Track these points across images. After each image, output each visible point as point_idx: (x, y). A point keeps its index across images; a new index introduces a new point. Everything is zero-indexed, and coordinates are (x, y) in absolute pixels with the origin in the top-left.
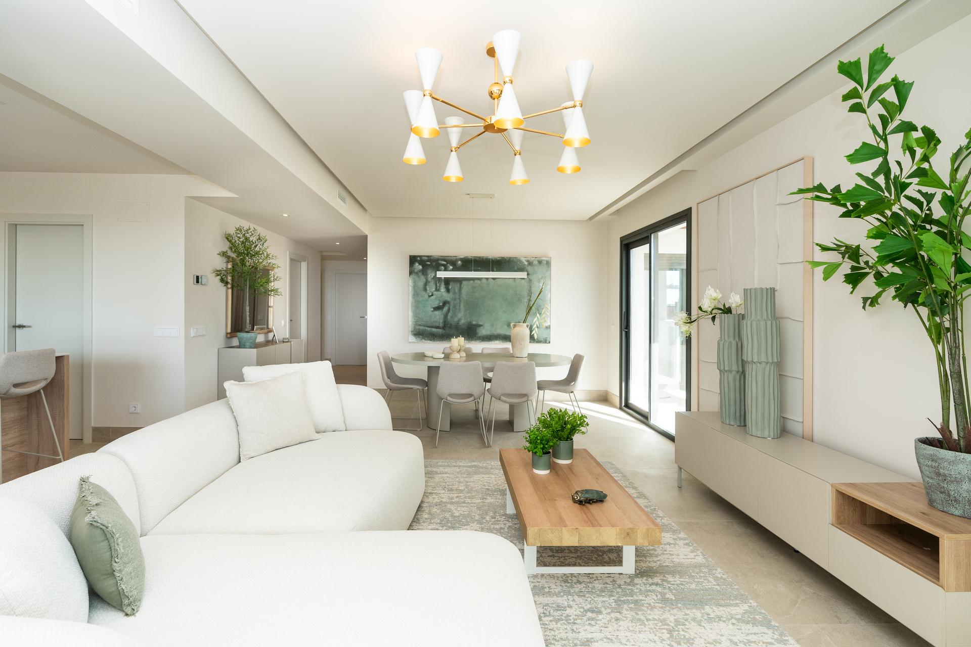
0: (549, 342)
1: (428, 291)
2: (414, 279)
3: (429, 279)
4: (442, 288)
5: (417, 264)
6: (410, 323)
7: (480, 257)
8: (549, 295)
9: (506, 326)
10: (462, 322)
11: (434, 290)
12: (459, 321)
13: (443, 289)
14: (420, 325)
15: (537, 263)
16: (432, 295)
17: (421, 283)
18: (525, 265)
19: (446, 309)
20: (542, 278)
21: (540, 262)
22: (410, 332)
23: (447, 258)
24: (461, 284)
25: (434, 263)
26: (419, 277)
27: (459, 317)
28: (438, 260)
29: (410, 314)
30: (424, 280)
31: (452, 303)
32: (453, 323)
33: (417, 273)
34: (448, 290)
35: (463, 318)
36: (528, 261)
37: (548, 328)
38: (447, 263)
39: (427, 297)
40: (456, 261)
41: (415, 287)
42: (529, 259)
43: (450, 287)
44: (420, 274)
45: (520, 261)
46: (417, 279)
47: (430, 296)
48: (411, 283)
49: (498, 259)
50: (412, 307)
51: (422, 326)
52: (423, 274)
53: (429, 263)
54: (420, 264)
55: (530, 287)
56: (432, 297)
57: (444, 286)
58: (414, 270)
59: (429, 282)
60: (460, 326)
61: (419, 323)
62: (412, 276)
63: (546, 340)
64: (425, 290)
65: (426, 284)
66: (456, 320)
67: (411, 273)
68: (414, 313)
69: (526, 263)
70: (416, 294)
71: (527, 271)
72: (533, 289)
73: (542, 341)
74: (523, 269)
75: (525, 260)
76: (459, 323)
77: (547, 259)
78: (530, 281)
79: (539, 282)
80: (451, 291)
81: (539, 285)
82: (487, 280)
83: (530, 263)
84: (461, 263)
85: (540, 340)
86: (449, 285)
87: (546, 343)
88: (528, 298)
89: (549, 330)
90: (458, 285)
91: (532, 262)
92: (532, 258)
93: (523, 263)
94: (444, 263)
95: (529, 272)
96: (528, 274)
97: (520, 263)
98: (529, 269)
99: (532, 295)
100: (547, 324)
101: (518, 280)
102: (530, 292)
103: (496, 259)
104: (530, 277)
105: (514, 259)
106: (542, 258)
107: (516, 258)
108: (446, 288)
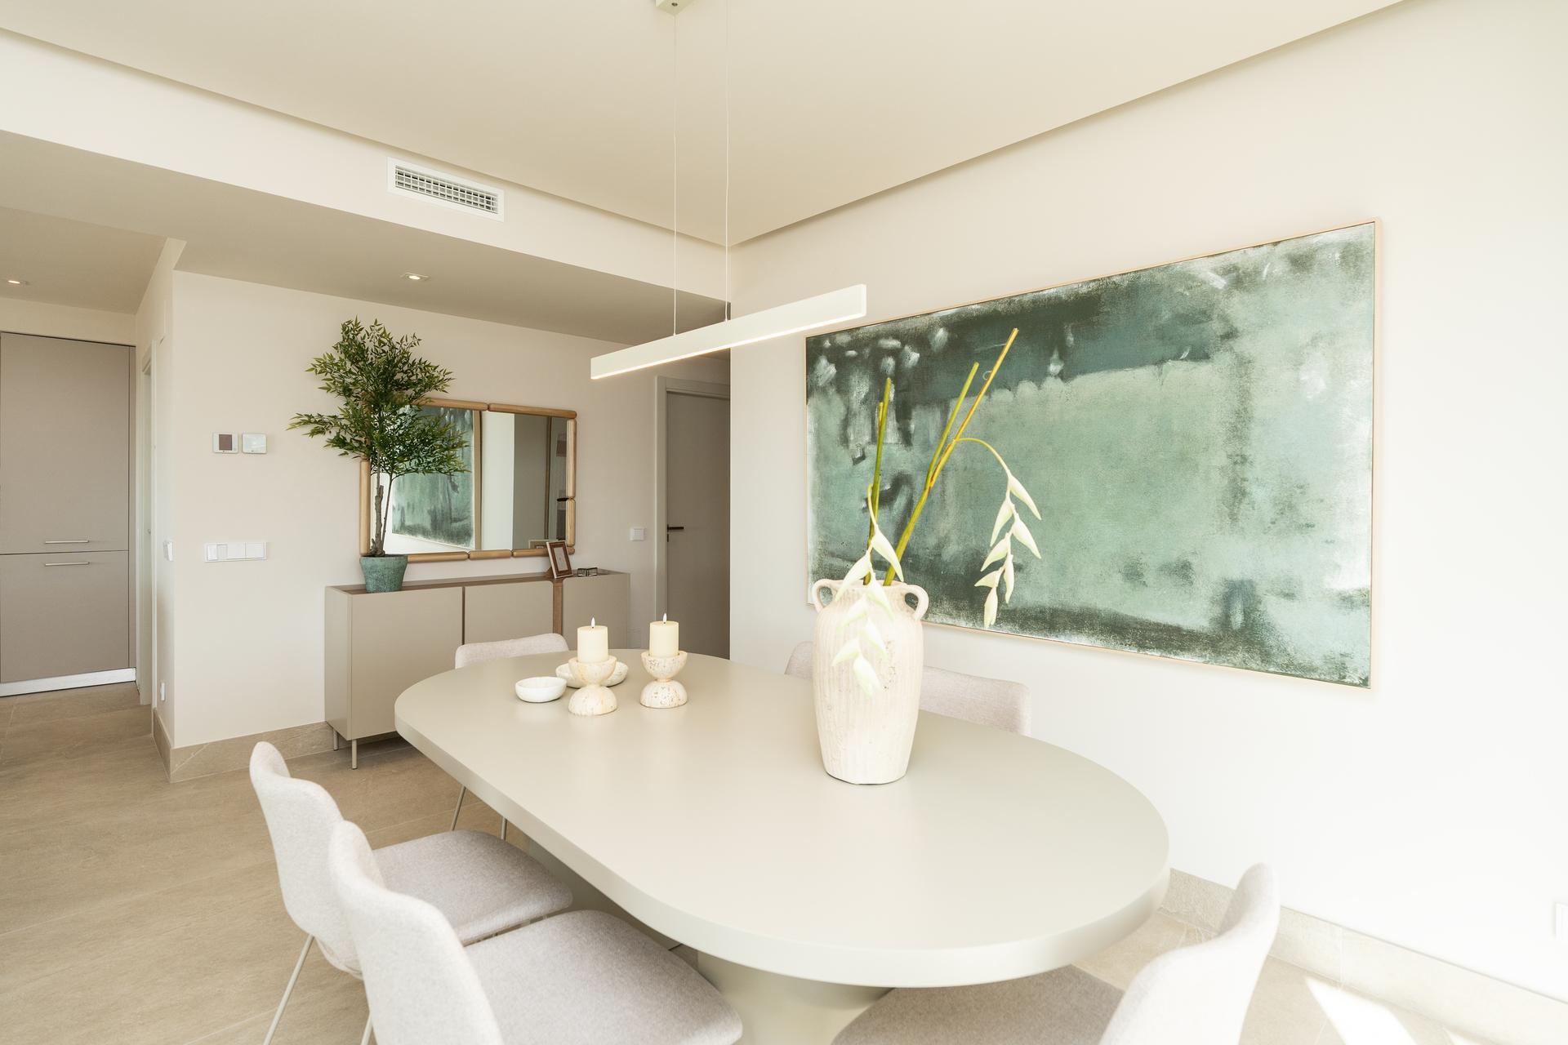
0: (1365, 682)
1: (852, 446)
2: (817, 408)
3: (855, 406)
4: (889, 430)
5: (823, 361)
6: (810, 546)
7: (1010, 300)
8: (1363, 428)
10: (952, 550)
11: (867, 438)
12: (940, 546)
13: (891, 436)
14: (832, 555)
15: (1280, 268)
16: (863, 458)
17: (833, 424)
18: (1215, 291)
19: (900, 502)
20: (1315, 340)
21: (1301, 263)
22: (811, 575)
23: (901, 325)
24: (945, 412)
25: (867, 351)
26: (829, 402)
27: (942, 535)
28: (878, 337)
29: (811, 518)
30: (843, 410)
31: (918, 481)
32: (921, 552)
33: (824, 390)
34: (906, 438)
35: (954, 537)
36: (1226, 271)
37: (1358, 602)
38: (903, 344)
39: (848, 462)
40: (931, 328)
41: (819, 433)
42: (1234, 259)
43: (913, 426)
44: (832, 391)
45: (1187, 278)
46: (824, 407)
47: (856, 461)
48: (810, 426)
49: (1084, 290)
50: (813, 496)
51: (838, 556)
52: (839, 391)
53: (852, 353)
54: (830, 361)
55: (1244, 395)
56: (865, 464)
57: (895, 423)
58: (817, 383)
59: (855, 415)
60: (947, 565)
61: (831, 548)
62: (813, 400)
63: (1343, 667)
64: (845, 440)
65: (846, 423)
66: (932, 541)
67: (809, 393)
68: (818, 517)
69: (1220, 283)
70: (823, 458)
71: (1224, 319)
72: (1261, 405)
73: (1314, 670)
74: (1204, 312)
75: (1215, 271)
76: (940, 555)
77: (1348, 236)
78: (1243, 364)
79: (1298, 364)
80: (917, 440)
81: (1298, 380)
82: (1039, 388)
83: (1241, 279)
84: (947, 334)
85: (1300, 659)
86: (910, 419)
87: (1341, 680)
88: (1230, 450)
89: (1360, 614)
90: (938, 415)
91: (1257, 272)
92: (1251, 252)
93: (1203, 282)
94: (893, 343)
95: (1239, 325)
96: (1230, 335)
97: (1189, 288)
98: (1239, 309)
99: (1255, 431)
100: (1350, 581)
101: (1177, 371)
102: (1240, 423)
103: (1077, 294)
104: (1243, 345)
105: (1158, 276)
106: (1315, 240)
107: (1168, 267)
108: (899, 429)
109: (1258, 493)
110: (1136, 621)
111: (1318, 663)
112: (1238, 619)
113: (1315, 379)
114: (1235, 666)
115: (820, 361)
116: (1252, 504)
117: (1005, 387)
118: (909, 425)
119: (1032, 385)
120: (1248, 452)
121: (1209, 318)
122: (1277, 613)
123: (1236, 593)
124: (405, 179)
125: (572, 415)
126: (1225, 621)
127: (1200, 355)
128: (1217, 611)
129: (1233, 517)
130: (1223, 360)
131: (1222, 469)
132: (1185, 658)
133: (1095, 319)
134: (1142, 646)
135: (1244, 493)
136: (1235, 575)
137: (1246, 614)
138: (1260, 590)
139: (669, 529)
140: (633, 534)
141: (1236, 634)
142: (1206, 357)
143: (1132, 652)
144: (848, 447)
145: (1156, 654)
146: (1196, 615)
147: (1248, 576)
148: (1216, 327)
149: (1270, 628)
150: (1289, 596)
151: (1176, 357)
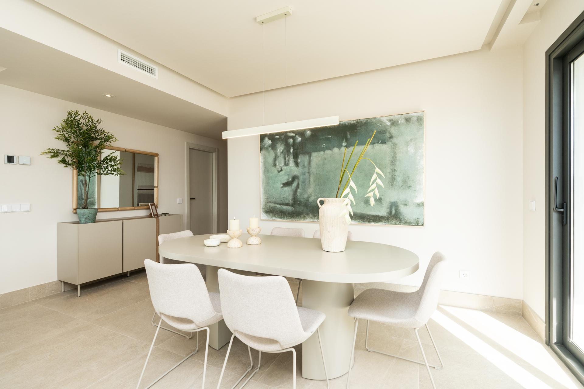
0: (423, 225)
1: (277, 167)
2: (264, 155)
3: (279, 154)
4: (291, 162)
5: (267, 139)
6: (262, 200)
9: (362, 204)
11: (283, 164)
12: (308, 197)
13: (292, 163)
14: (270, 202)
15: (403, 121)
16: (282, 170)
17: (270, 160)
18: (387, 125)
19: (295, 184)
20: (411, 139)
21: (408, 120)
22: (262, 209)
24: (310, 156)
25: (283, 136)
26: (269, 152)
27: (309, 194)
29: (262, 191)
30: (274, 155)
31: (301, 178)
32: (302, 200)
33: (267, 149)
34: (297, 164)
35: (313, 194)
36: (391, 120)
37: (421, 205)
38: (296, 135)
39: (276, 172)
40: (306, 130)
41: (265, 162)
42: (392, 117)
44: (270, 149)
45: (380, 122)
46: (267, 154)
47: (279, 172)
48: (262, 160)
49: (353, 122)
50: (263, 184)
51: (272, 203)
52: (272, 149)
53: (278, 137)
54: (269, 139)
55: (395, 153)
56: (282, 173)
57: (293, 159)
58: (264, 146)
59: (279, 157)
60: (311, 203)
61: (270, 200)
62: (262, 152)
63: (418, 221)
64: (275, 165)
65: (275, 159)
66: (306, 196)
67: (261, 149)
68: (265, 190)
69: (389, 124)
70: (266, 170)
71: (390, 133)
72: (399, 156)
73: (412, 223)
74: (385, 131)
75: (387, 120)
76: (308, 200)
77: (418, 114)
78: (394, 145)
79: (407, 146)
80: (300, 165)
81: (407, 150)
82: (340, 150)
83: (394, 123)
84: (310, 133)
85: (408, 221)
86: (298, 158)
87: (418, 225)
88: (391, 168)
89: (422, 208)
90: (308, 157)
91: (398, 121)
92: (396, 116)
93: (384, 123)
94: (293, 134)
95: (393, 135)
96: (391, 137)
97: (381, 124)
98: (393, 130)
99: (397, 163)
100: (419, 200)
101: (378, 146)
102: (394, 160)
103: (350, 123)
104: (394, 140)
105: (373, 120)
106: (411, 115)
107: (375, 118)
108: (294, 161)
109: (399, 179)
110: (367, 215)
111: (412, 221)
112: (394, 212)
113: (411, 150)
114: (393, 224)
115: (265, 139)
116: (397, 181)
117: (329, 149)
118: (298, 160)
119: (338, 149)
120: (396, 168)
121: (386, 133)
122: (403, 210)
123: (394, 205)
124: (124, 58)
125: (157, 155)
126: (390, 213)
127: (384, 142)
128: (388, 210)
129: (392, 185)
130: (389, 144)
131: (389, 173)
132: (380, 224)
133: (356, 131)
134: (369, 222)
135: (395, 179)
136: (393, 200)
137: (396, 210)
138: (399, 204)
139: (191, 199)
140: (178, 201)
141: (393, 216)
142: (385, 143)
143: (367, 224)
144: (276, 167)
145: (373, 223)
146: (383, 212)
147: (396, 200)
148: (388, 135)
149: (401, 214)
150: (406, 205)
151: (378, 143)
